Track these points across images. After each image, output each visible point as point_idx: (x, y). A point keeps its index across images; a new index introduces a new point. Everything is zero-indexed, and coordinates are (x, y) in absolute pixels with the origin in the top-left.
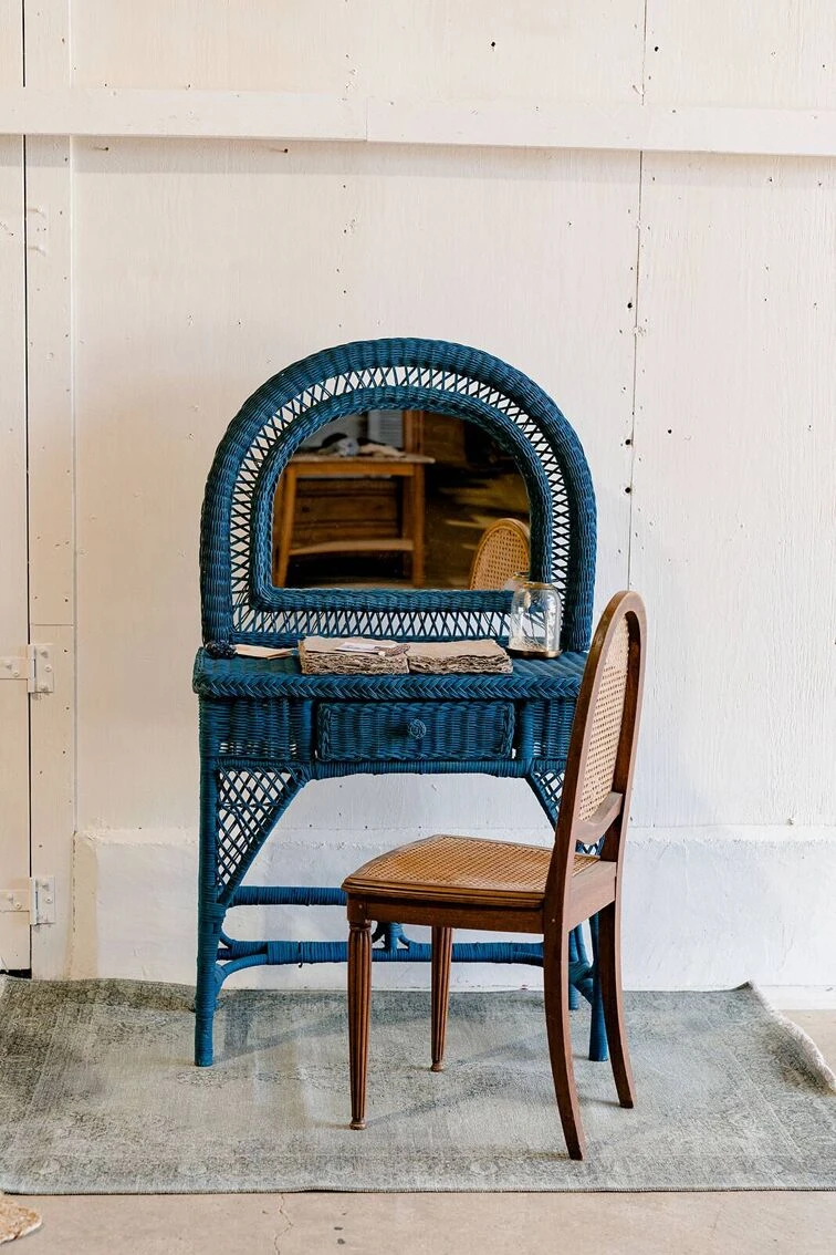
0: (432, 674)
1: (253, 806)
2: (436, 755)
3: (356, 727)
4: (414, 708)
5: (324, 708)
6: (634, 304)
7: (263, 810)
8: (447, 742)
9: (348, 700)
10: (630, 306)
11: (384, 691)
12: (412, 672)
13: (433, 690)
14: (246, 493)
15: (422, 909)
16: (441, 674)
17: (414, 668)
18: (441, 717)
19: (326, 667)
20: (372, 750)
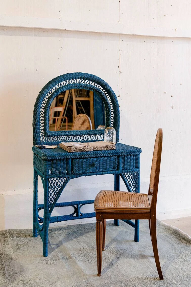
0: (99, 150)
1: (57, 187)
2: (100, 170)
3: (82, 165)
4: (95, 159)
5: (74, 161)
6: (119, 67)
7: (60, 188)
8: (103, 166)
9: (80, 158)
10: (118, 67)
11: (89, 156)
12: (94, 150)
13: (100, 155)
14: (43, 109)
15: (118, 215)
16: (100, 150)
17: (94, 149)
18: (101, 161)
19: (74, 150)
20: (86, 170)
